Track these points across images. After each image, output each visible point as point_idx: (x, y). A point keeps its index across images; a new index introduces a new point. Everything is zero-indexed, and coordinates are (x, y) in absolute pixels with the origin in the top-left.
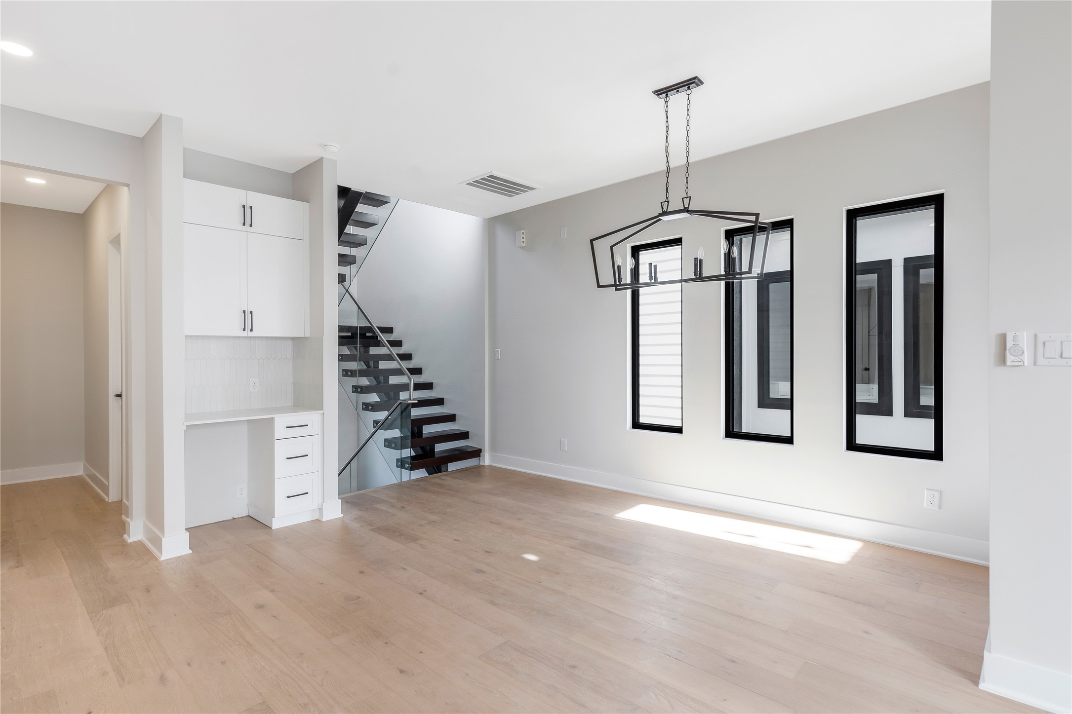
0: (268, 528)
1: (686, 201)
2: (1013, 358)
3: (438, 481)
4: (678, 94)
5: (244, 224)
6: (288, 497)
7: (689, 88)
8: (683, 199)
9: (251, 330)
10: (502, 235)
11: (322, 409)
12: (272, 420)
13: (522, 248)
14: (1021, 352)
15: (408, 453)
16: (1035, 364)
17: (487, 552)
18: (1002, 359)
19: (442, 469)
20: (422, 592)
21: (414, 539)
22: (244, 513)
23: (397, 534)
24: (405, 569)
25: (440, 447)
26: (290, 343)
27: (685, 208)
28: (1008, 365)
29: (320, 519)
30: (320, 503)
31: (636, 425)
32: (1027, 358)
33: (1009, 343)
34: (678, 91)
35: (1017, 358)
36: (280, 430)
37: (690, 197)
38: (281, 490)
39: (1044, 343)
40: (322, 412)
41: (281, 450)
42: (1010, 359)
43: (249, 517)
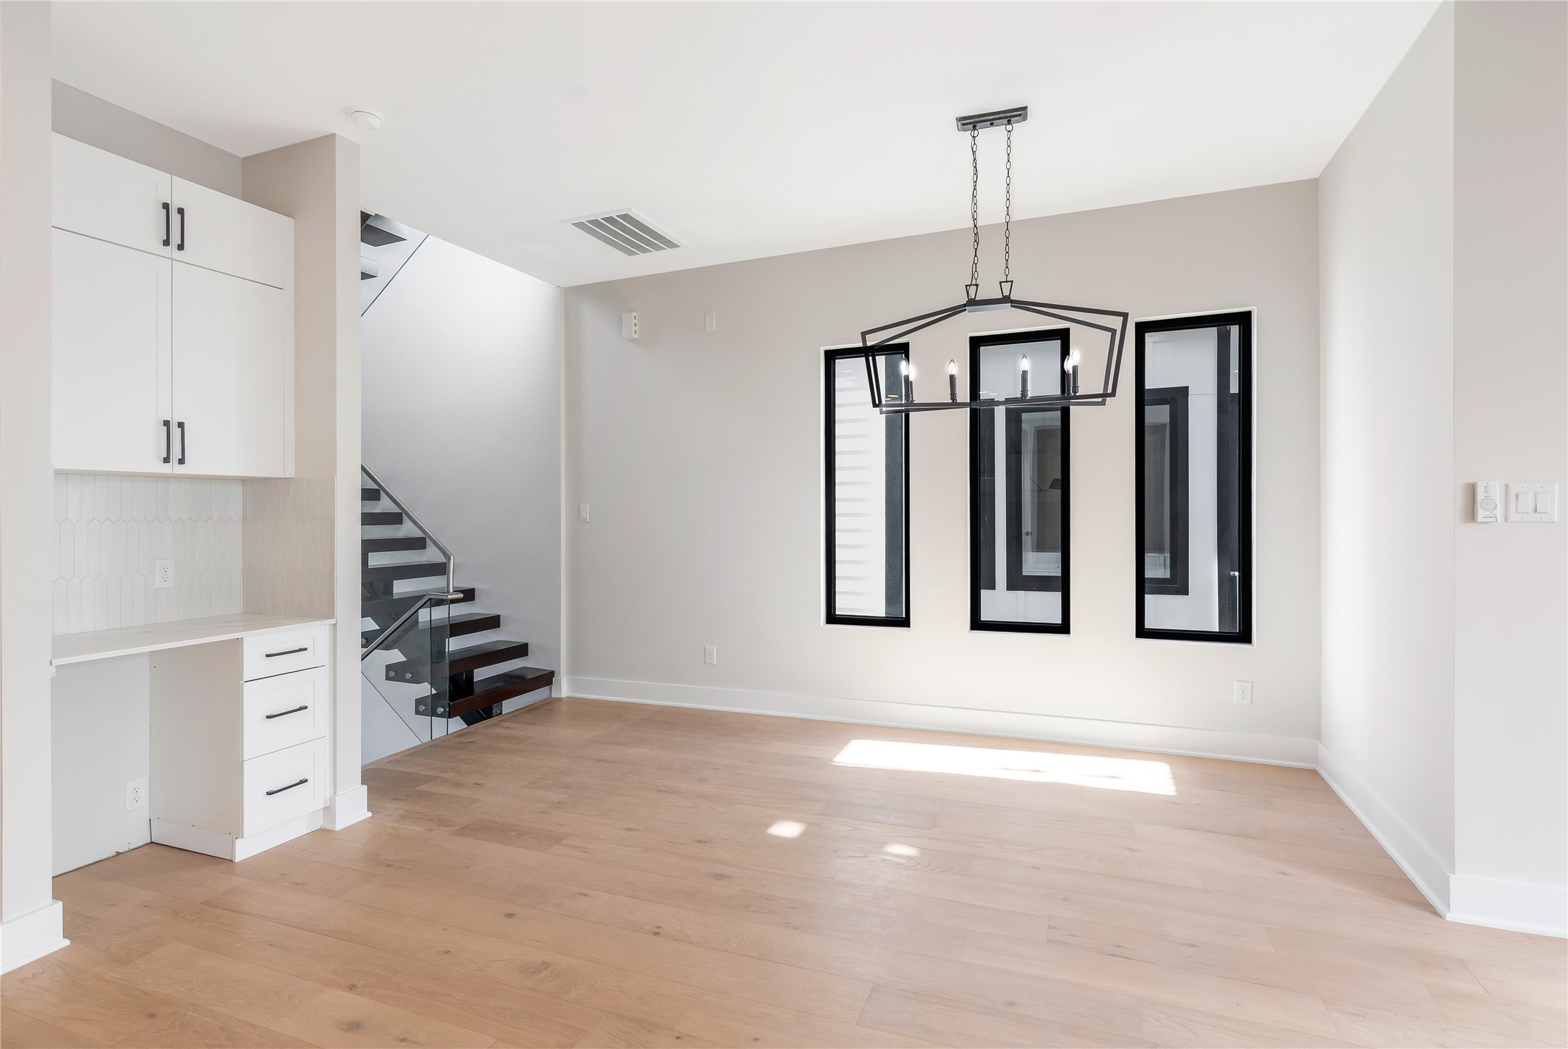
0: (225, 862)
1: (1006, 287)
2: (1485, 513)
3: (496, 731)
4: (992, 128)
5: (166, 243)
6: (269, 793)
7: (1009, 122)
8: (1000, 283)
9: (181, 461)
10: (593, 319)
11: (331, 615)
12: (239, 641)
13: (633, 341)
14: (1493, 506)
15: (425, 689)
16: (1506, 520)
17: (699, 842)
18: (1471, 514)
19: (494, 711)
20: (657, 930)
21: (558, 839)
22: (144, 839)
23: (513, 834)
24: (585, 895)
25: (481, 674)
26: (237, 489)
27: (1004, 297)
28: (1479, 521)
29: (328, 826)
30: (328, 795)
31: (832, 618)
32: (1499, 513)
33: (1480, 495)
34: (992, 124)
35: (1489, 513)
36: (253, 662)
37: (1012, 282)
38: (255, 779)
39: (1517, 495)
40: (333, 621)
41: (256, 701)
42: (1481, 514)
43: (152, 845)
